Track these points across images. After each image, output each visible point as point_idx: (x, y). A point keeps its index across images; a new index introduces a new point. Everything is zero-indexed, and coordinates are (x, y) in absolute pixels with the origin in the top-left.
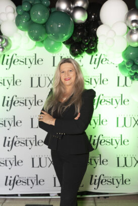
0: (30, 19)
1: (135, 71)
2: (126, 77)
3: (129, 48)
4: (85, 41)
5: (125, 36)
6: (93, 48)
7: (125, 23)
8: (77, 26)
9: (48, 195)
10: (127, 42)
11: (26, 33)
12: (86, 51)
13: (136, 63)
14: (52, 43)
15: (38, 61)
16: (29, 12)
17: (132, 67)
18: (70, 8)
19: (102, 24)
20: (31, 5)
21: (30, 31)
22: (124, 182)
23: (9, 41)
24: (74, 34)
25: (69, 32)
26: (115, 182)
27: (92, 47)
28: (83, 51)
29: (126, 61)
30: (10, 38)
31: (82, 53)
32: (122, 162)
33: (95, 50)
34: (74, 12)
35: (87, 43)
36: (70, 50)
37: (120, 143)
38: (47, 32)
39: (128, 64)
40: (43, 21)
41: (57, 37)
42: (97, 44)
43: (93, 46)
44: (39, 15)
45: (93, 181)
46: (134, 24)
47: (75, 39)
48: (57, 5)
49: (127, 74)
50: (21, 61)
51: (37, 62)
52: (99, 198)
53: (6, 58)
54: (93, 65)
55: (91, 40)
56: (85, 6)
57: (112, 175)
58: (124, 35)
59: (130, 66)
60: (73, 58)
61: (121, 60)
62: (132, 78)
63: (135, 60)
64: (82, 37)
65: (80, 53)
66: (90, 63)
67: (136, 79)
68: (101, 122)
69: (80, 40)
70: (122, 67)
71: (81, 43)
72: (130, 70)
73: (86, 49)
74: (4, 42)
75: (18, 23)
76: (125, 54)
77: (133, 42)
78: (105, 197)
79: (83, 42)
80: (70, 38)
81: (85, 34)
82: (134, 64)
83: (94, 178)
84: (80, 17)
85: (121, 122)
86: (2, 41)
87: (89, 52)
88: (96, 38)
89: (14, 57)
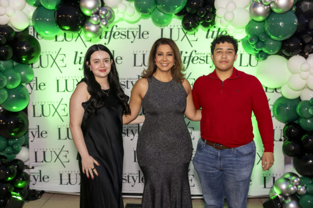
1: (260, 49)
2: (250, 55)
3: (253, 22)
4: (200, 13)
5: (248, 9)
6: (210, 21)
10: (251, 16)
12: (202, 24)
13: (260, 39)
15: (143, 34)
17: (256, 44)
21: (137, 2)
23: (112, 13)
24: (188, 4)
25: (182, 3)
27: (208, 20)
28: (198, 24)
29: (249, 36)
30: (114, 10)
31: (197, 26)
33: (213, 23)
35: (203, 16)
36: (183, 23)
38: (157, 3)
39: (251, 40)
41: (168, 9)
42: (215, 16)
43: (210, 19)
47: (188, 10)
49: (253, 53)
50: (122, 34)
51: (141, 35)
53: (105, 29)
54: (210, 39)
55: (208, 12)
58: (247, 7)
59: (253, 44)
60: (186, 31)
61: (244, 34)
62: (257, 56)
63: (260, 36)
64: (197, 8)
65: (195, 26)
66: (207, 37)
67: (261, 59)
69: (195, 11)
70: (246, 43)
71: (196, 14)
72: (254, 47)
73: (201, 22)
74: (107, 15)
77: (257, 14)
79: (198, 14)
80: (183, 10)
81: (201, 5)
82: (259, 40)
86: (106, 14)
87: (206, 25)
88: (214, 10)
89: (115, 30)
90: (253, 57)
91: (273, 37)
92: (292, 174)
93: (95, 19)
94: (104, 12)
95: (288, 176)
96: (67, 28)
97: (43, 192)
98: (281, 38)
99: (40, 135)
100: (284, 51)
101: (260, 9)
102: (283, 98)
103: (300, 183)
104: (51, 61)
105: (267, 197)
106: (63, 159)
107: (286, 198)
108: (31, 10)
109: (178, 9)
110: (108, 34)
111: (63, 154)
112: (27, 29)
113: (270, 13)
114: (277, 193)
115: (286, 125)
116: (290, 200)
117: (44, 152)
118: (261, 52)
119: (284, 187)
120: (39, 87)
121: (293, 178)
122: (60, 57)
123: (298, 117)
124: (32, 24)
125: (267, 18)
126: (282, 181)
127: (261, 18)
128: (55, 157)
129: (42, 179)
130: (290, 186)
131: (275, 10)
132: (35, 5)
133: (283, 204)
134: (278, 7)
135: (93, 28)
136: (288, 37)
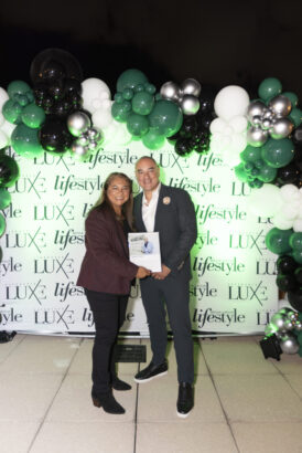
0: (131, 109)
1: (255, 177)
3: (249, 147)
4: (195, 137)
5: (245, 134)
6: (204, 146)
7: (245, 117)
8: (187, 119)
9: (138, 334)
10: (247, 141)
11: (124, 125)
12: (196, 149)
13: (256, 166)
14: (153, 137)
15: (131, 159)
16: (130, 101)
17: (251, 171)
18: (178, 95)
19: (217, 117)
20: (134, 92)
21: (130, 123)
22: (237, 319)
23: (102, 134)
24: (183, 128)
25: (177, 126)
26: (226, 318)
28: (193, 149)
29: (244, 163)
30: (103, 131)
32: (235, 293)
33: (207, 149)
34: (184, 100)
35: (198, 140)
36: (175, 148)
37: (233, 268)
38: (150, 125)
39: (247, 167)
40: (147, 112)
41: (161, 132)
42: (209, 141)
43: (205, 144)
44: (142, 105)
45: (197, 317)
46: (256, 121)
47: (182, 133)
48: (162, 91)
49: (245, 180)
50: (108, 158)
51: (129, 160)
52: (203, 339)
54: (202, 167)
55: (203, 136)
56: (196, 93)
57: (222, 310)
58: (244, 131)
61: (238, 161)
62: (251, 185)
63: (255, 163)
64: (192, 132)
65: (189, 152)
66: (198, 164)
67: (256, 187)
68: (210, 241)
69: (189, 135)
70: (240, 170)
72: (250, 175)
73: (195, 147)
74: (97, 136)
75: (114, 113)
76: (244, 155)
77: (254, 141)
78: (212, 338)
79: (193, 138)
80: (176, 134)
81: (195, 129)
82: (254, 167)
83: (199, 312)
84: (190, 107)
85: (236, 242)
87: (200, 150)
88: (209, 133)
89: (101, 153)
90: (246, 185)
91: (269, 164)
92: (288, 310)
93: (84, 140)
94: (93, 134)
95: (283, 312)
96: (51, 149)
97: (14, 333)
98: (278, 165)
99: (14, 268)
100: (279, 179)
101: (257, 135)
102: (275, 229)
103: (298, 318)
104: (29, 185)
105: (263, 334)
106: (39, 295)
107: (283, 335)
108: (10, 128)
109: (172, 132)
110: (94, 158)
111: (39, 289)
112: (3, 150)
113: (268, 139)
114: (274, 329)
115: (280, 258)
116: (287, 337)
117: (17, 289)
118: (256, 180)
119: (280, 323)
120: (13, 214)
121: (290, 313)
122: (39, 181)
123: (291, 250)
124: (10, 144)
125: (265, 144)
126: (279, 316)
127: (258, 144)
128: (29, 292)
129: (14, 318)
130: (288, 321)
131: (274, 136)
132: (15, 123)
133: (281, 341)
134: (275, 133)
135: (79, 150)
136: (283, 165)
